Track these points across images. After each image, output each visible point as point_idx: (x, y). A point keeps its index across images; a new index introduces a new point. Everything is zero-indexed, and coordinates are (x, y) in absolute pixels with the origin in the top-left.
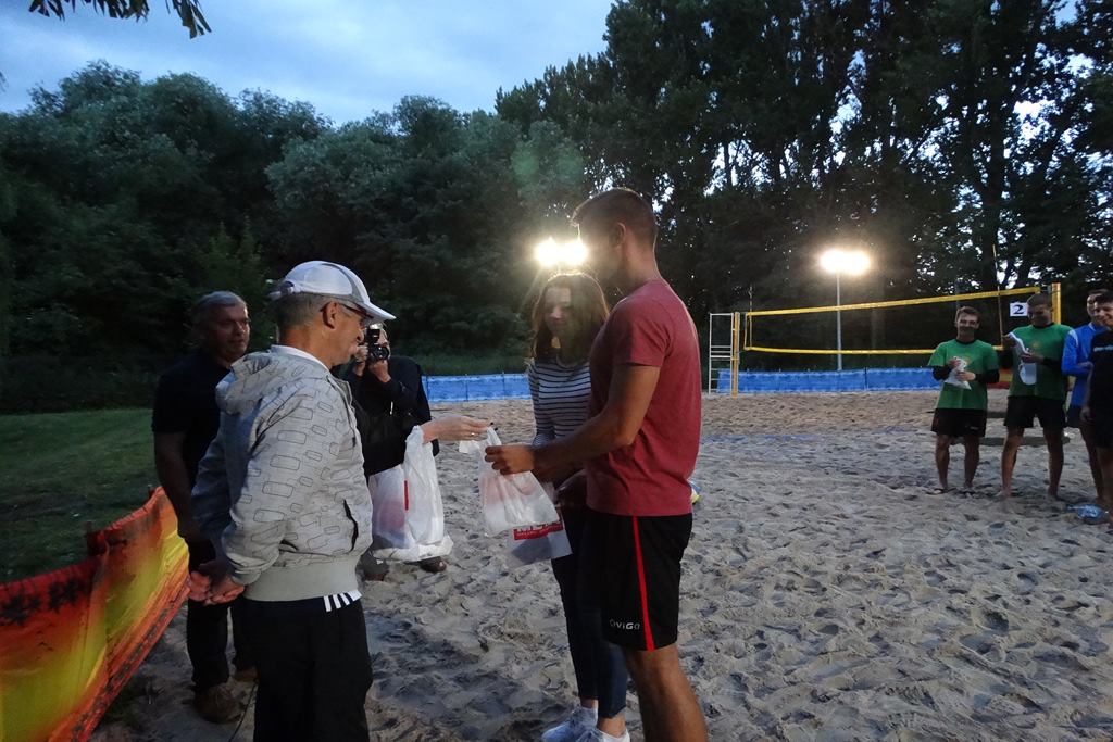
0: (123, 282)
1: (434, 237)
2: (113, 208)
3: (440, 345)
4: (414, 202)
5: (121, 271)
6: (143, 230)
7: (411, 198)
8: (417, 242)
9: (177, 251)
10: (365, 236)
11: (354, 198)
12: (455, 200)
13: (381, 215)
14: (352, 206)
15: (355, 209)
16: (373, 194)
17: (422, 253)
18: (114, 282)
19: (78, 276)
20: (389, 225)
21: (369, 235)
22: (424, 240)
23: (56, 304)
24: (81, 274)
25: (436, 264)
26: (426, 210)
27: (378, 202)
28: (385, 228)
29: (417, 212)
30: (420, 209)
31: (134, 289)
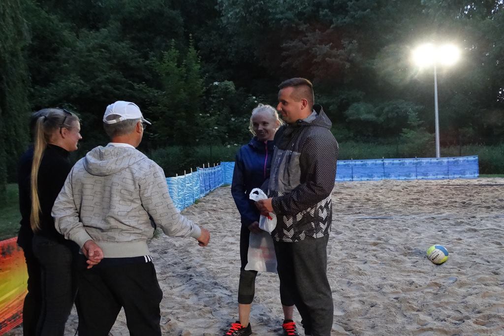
0: (110, 87)
1: (347, 42)
2: (104, 31)
3: (352, 134)
4: (330, 13)
5: (107, 78)
6: (124, 48)
7: (326, 10)
8: (332, 48)
9: (147, 62)
10: (291, 44)
11: (282, 13)
12: (365, 10)
13: (303, 27)
14: (281, 19)
15: (282, 22)
16: (297, 7)
17: (335, 56)
18: (103, 86)
19: (80, 83)
20: (309, 34)
21: (294, 43)
22: (339, 46)
23: (66, 104)
24: (82, 82)
25: (348, 65)
26: (339, 20)
27: (300, 15)
28: (307, 36)
29: (332, 23)
30: (334, 19)
31: (117, 92)
